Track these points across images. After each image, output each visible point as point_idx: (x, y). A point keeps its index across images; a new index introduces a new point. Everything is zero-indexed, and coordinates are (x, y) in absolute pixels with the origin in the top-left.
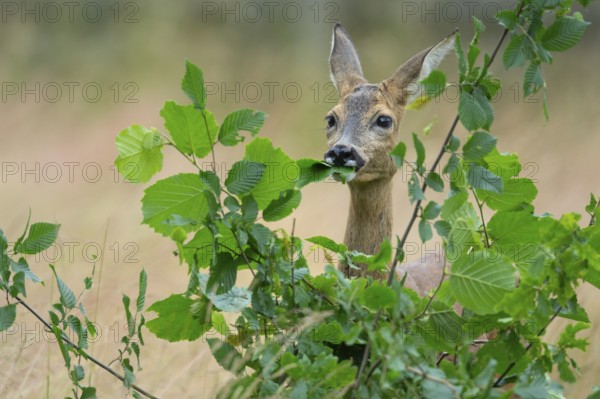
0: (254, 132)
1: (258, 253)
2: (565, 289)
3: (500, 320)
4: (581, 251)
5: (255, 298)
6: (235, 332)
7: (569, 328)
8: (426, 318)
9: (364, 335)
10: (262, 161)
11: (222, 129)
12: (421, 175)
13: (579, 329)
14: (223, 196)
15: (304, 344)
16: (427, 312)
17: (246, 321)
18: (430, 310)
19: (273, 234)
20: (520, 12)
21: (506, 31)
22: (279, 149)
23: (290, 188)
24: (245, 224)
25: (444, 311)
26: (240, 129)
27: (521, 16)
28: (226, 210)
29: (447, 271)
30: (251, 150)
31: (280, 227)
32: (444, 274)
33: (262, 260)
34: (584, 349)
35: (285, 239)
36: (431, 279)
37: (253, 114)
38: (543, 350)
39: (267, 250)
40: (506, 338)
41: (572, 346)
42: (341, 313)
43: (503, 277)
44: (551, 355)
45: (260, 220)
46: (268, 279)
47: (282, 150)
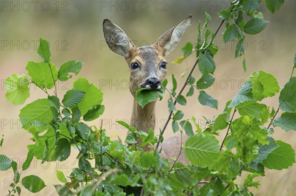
0: (77, 73)
1: (82, 138)
2: (246, 156)
3: (212, 173)
4: (254, 136)
5: (80, 163)
6: (70, 181)
7: (249, 176)
8: (173, 172)
9: (140, 182)
10: (83, 90)
11: (59, 72)
12: (174, 96)
13: (254, 177)
14: (61, 108)
15: (108, 187)
16: (173, 169)
17: (75, 175)
18: (175, 168)
19: (90, 129)
20: (232, 11)
21: (223, 21)
22: (92, 84)
23: (99, 104)
24: (73, 123)
25: (182, 168)
26: (69, 72)
27: (231, 13)
28: (63, 116)
29: (183, 146)
30: (76, 84)
31: (94, 124)
32: (182, 148)
33: (84, 142)
34: (257, 187)
35: (96, 131)
36: (172, 149)
37: (76, 63)
38: (235, 188)
39: (87, 137)
40: (215, 182)
41: (250, 186)
42: (127, 170)
43: (213, 147)
44: (240, 190)
45: (82, 120)
46: (88, 152)
47: (94, 85)
